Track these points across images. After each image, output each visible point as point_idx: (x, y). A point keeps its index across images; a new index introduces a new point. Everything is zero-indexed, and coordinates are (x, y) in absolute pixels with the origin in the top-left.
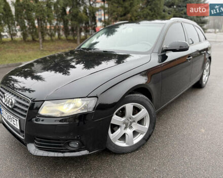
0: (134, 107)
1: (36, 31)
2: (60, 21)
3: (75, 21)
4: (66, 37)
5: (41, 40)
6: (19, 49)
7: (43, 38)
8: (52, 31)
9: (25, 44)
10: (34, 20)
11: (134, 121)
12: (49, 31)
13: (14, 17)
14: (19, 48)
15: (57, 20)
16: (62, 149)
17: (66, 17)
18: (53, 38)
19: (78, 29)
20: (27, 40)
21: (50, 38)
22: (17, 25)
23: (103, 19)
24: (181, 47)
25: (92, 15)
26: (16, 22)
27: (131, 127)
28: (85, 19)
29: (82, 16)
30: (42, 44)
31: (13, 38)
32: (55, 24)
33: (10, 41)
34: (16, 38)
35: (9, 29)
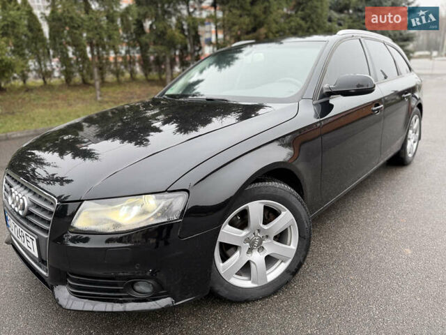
0: (266, 208)
1: (88, 67)
2: (134, 47)
3: (162, 44)
4: (146, 75)
5: (98, 84)
6: (57, 102)
7: (102, 79)
8: (119, 65)
9: (69, 91)
10: (85, 47)
11: (267, 236)
12: (112, 67)
13: (48, 41)
14: (58, 99)
15: (128, 44)
16: (121, 297)
17: (143, 39)
18: (122, 78)
19: (168, 60)
20: (72, 83)
21: (115, 79)
22: (54, 57)
23: (213, 40)
24: (358, 86)
25: (193, 33)
26: (51, 52)
27: (261, 249)
28: (180, 40)
29: (174, 35)
30: (100, 90)
31: (48, 80)
32: (123, 52)
33: (41, 87)
34: (53, 81)
35: (39, 63)
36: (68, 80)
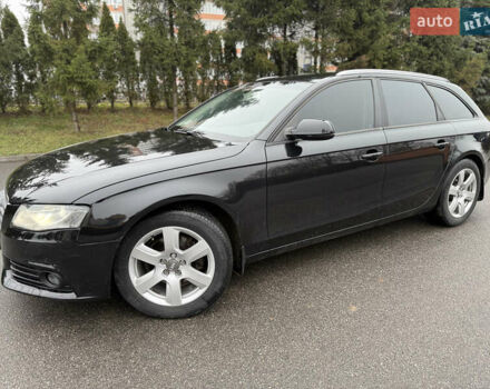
0: (182, 235)
2: (223, 73)
6: (137, 124)
7: (187, 105)
9: (151, 115)
11: (184, 262)
13: (139, 64)
15: (217, 71)
16: (40, 284)
20: (157, 107)
22: (142, 80)
26: (141, 75)
27: (178, 272)
31: (134, 102)
32: (211, 78)
33: (127, 109)
34: (140, 104)
35: (128, 86)
36: (153, 103)
